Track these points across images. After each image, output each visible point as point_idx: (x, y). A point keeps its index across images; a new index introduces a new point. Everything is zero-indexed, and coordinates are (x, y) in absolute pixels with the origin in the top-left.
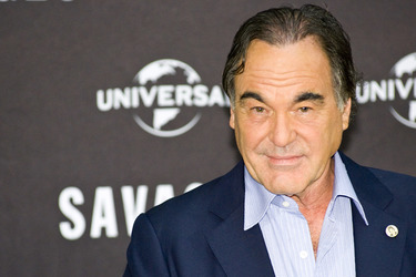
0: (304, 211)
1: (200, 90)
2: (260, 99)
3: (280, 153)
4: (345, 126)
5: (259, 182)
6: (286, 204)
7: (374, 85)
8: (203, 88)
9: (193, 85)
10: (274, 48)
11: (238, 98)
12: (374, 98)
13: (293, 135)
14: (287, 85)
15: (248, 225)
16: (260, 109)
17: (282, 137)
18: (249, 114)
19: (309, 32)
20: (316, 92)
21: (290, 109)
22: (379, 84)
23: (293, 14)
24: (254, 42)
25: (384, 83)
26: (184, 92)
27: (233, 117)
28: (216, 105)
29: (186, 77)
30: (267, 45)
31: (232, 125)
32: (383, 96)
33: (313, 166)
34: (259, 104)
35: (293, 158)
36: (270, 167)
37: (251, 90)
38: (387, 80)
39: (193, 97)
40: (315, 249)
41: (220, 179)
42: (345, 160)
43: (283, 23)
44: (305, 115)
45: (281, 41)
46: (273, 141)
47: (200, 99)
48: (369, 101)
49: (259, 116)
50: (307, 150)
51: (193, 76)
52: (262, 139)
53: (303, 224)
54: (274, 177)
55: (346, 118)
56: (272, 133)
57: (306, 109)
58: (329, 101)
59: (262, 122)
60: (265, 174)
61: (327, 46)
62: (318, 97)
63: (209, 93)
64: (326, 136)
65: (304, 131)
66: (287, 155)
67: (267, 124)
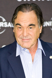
0: (30, 52)
1: (6, 23)
2: (20, 25)
3: (25, 38)
4: (41, 32)
5: (20, 45)
6: (26, 51)
7: (47, 22)
8: (7, 23)
9: (4, 22)
10: (24, 13)
11: (15, 25)
12: (47, 26)
13: (28, 34)
14: (27, 22)
15: (17, 55)
16: (20, 28)
17: (25, 34)
18: (18, 29)
19: (32, 9)
20: (33, 24)
21: (27, 28)
22: (48, 22)
23: (29, 5)
24: (19, 12)
25: (49, 22)
26: (2, 24)
27: (14, 29)
28: (9, 27)
29: (2, 20)
30: (22, 12)
31: (14, 31)
32: (49, 25)
33: (33, 41)
34: (20, 27)
35: (28, 39)
36: (22, 41)
37: (18, 23)
38: (50, 21)
39: (4, 25)
40: (33, 61)
41: (11, 44)
42: (40, 40)
43: (26, 7)
44: (31, 29)
45: (25, 12)
46: (23, 35)
47: (5, 25)
48: (46, 26)
49: (20, 29)
50: (31, 38)
51: (4, 20)
52: (21, 35)
53: (30, 55)
54: (23, 44)
55: (41, 30)
56: (23, 33)
57: (31, 28)
58: (37, 26)
59: (21, 31)
60: (21, 43)
61: (37, 13)
62: (34, 25)
63: (8, 24)
64: (36, 34)
65: (30, 33)
66: (26, 39)
67: (22, 31)
